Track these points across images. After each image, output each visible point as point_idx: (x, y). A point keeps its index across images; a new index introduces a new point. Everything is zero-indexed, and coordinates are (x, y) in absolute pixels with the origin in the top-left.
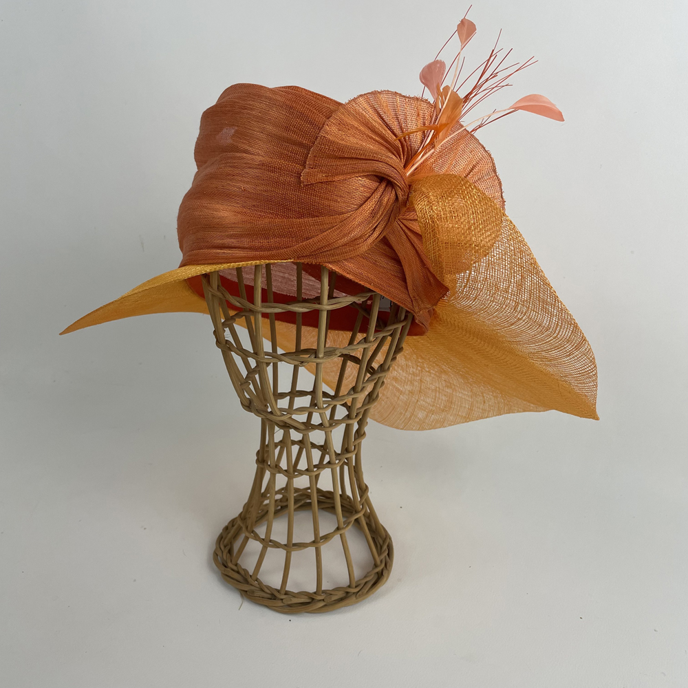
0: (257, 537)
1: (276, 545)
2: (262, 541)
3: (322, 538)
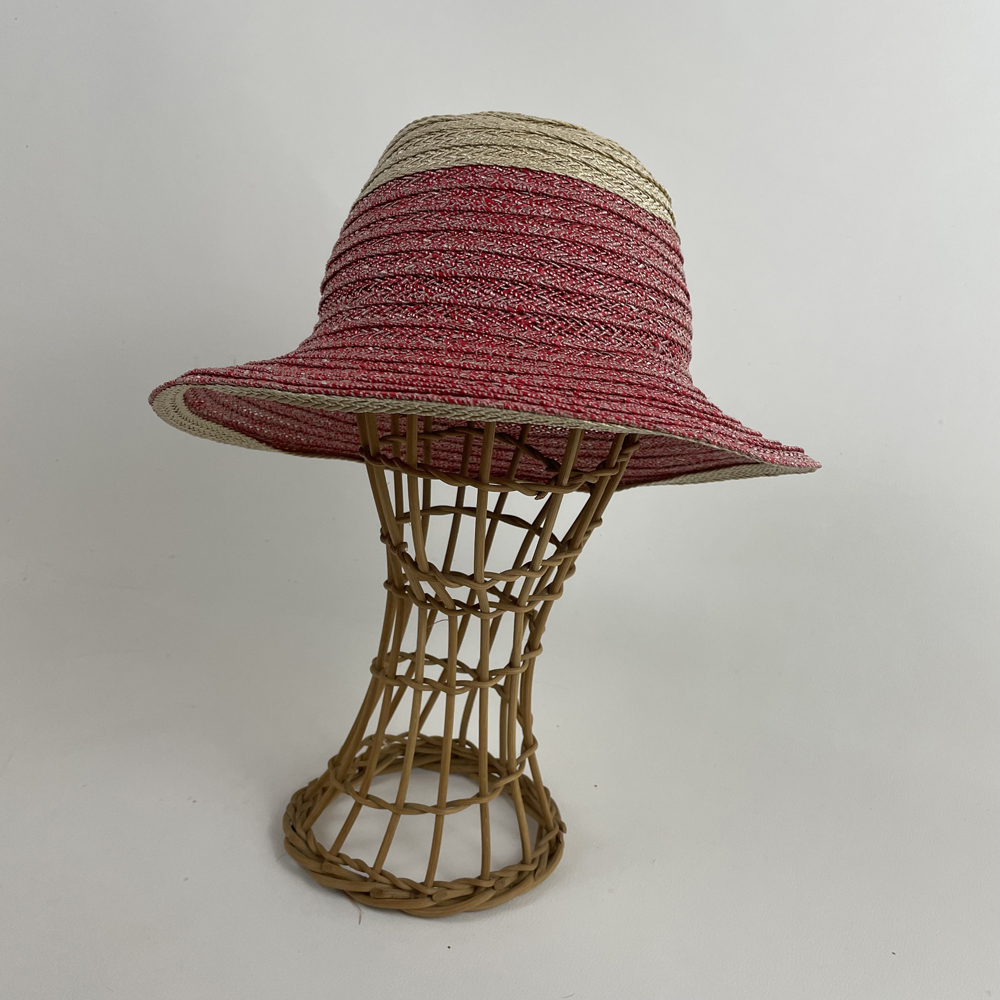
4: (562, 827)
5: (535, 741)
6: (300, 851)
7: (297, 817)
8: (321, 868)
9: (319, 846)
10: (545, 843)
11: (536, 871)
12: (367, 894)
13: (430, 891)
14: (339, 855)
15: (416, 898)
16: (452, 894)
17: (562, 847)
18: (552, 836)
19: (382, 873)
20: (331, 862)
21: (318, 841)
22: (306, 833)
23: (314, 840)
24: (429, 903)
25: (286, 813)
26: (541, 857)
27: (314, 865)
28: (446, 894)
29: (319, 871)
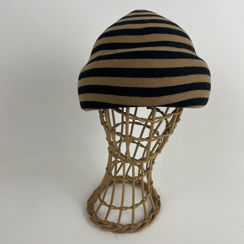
0: (106, 204)
1: (115, 208)
2: (109, 206)
3: (135, 205)
4: (159, 197)
5: (152, 181)
6: (95, 221)
7: (91, 211)
8: (103, 226)
9: (100, 219)
10: (156, 203)
11: (157, 213)
12: (117, 231)
13: (133, 227)
14: (107, 221)
15: (130, 229)
16: (139, 226)
17: (160, 203)
18: (158, 201)
19: (120, 224)
20: (105, 224)
21: (99, 217)
22: (95, 216)
23: (99, 218)
24: (133, 230)
25: (87, 209)
26: (157, 208)
27: (101, 225)
28: (137, 227)
29: (102, 227)
